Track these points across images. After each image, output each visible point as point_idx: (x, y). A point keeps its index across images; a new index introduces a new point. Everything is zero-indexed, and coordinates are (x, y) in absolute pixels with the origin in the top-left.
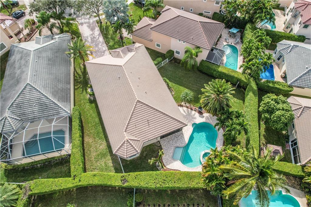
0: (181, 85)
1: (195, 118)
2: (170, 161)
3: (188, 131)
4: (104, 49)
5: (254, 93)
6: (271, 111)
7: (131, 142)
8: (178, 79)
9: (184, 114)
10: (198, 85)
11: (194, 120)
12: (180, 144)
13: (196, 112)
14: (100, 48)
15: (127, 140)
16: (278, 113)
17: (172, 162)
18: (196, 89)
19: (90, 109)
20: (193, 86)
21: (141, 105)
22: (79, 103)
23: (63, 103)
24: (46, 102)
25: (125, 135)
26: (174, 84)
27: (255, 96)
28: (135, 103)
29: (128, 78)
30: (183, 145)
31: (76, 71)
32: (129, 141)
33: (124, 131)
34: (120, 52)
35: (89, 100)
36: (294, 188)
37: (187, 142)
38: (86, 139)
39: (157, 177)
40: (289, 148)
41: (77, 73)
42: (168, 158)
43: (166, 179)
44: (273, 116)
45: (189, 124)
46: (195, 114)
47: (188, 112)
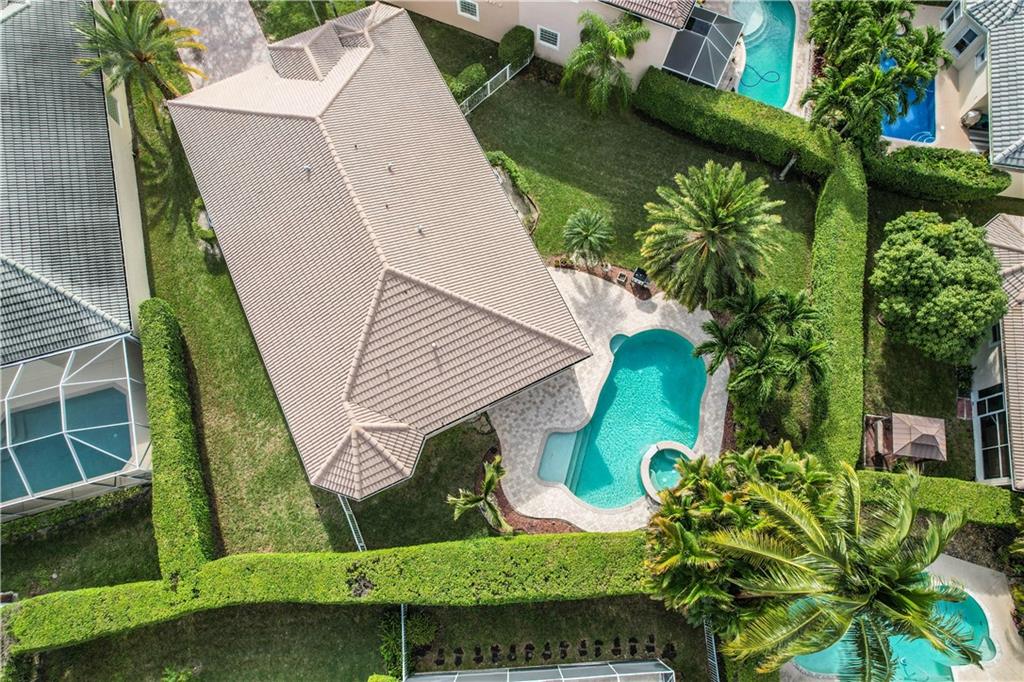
0: (564, 179)
1: (622, 316)
2: (529, 486)
3: (594, 370)
4: (248, 31)
5: (852, 208)
6: (919, 290)
7: (374, 441)
8: (551, 152)
9: (581, 299)
10: (632, 172)
11: (619, 322)
12: (563, 422)
13: (625, 291)
14: (230, 29)
15: (358, 433)
16: (947, 297)
17: (538, 493)
18: (625, 193)
19: (214, 297)
20: (614, 179)
21: (404, 287)
23: (96, 289)
24: (20, 290)
25: (351, 414)
26: (537, 176)
27: (855, 221)
28: (379, 285)
29: (343, 173)
30: (578, 422)
31: (142, 139)
32: (367, 435)
33: (344, 396)
34: (308, 51)
36: (971, 561)
37: (591, 412)
38: (211, 419)
39: (479, 563)
40: (970, 414)
41: (146, 144)
42: (523, 478)
43: (515, 570)
44: (924, 309)
45: (598, 340)
46: (620, 297)
47: (594, 290)
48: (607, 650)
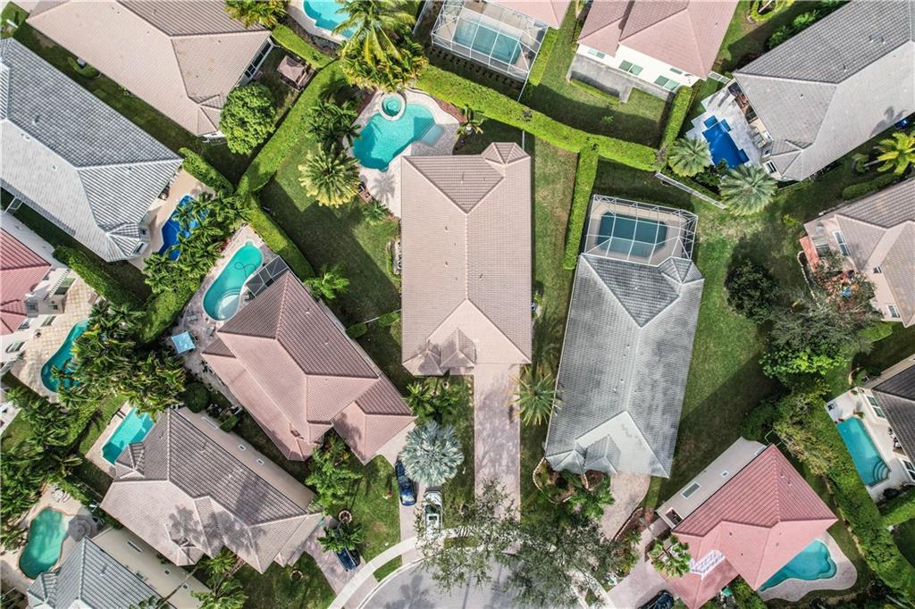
0: (368, 257)
1: (376, 180)
2: (448, 128)
4: (481, 415)
7: (500, 159)
9: (389, 196)
11: (379, 177)
12: (423, 147)
13: (369, 190)
14: (489, 421)
15: (505, 162)
16: (256, 103)
17: (447, 125)
20: (345, 245)
21: (463, 206)
22: (562, 293)
24: (617, 286)
25: (504, 171)
27: (260, 162)
28: (472, 211)
30: (417, 145)
33: (504, 179)
35: (543, 292)
37: (410, 146)
41: (552, 369)
42: (450, 133)
45: (392, 174)
46: (373, 188)
47: (382, 196)
48: (449, 57)
